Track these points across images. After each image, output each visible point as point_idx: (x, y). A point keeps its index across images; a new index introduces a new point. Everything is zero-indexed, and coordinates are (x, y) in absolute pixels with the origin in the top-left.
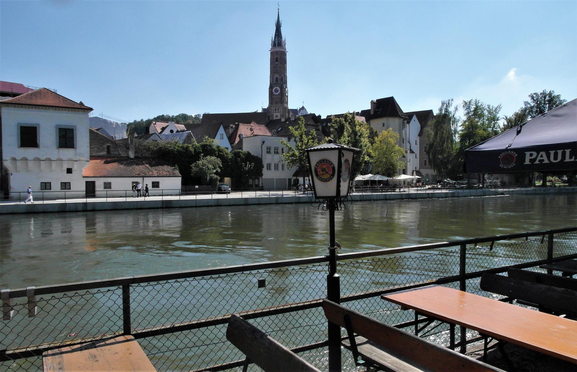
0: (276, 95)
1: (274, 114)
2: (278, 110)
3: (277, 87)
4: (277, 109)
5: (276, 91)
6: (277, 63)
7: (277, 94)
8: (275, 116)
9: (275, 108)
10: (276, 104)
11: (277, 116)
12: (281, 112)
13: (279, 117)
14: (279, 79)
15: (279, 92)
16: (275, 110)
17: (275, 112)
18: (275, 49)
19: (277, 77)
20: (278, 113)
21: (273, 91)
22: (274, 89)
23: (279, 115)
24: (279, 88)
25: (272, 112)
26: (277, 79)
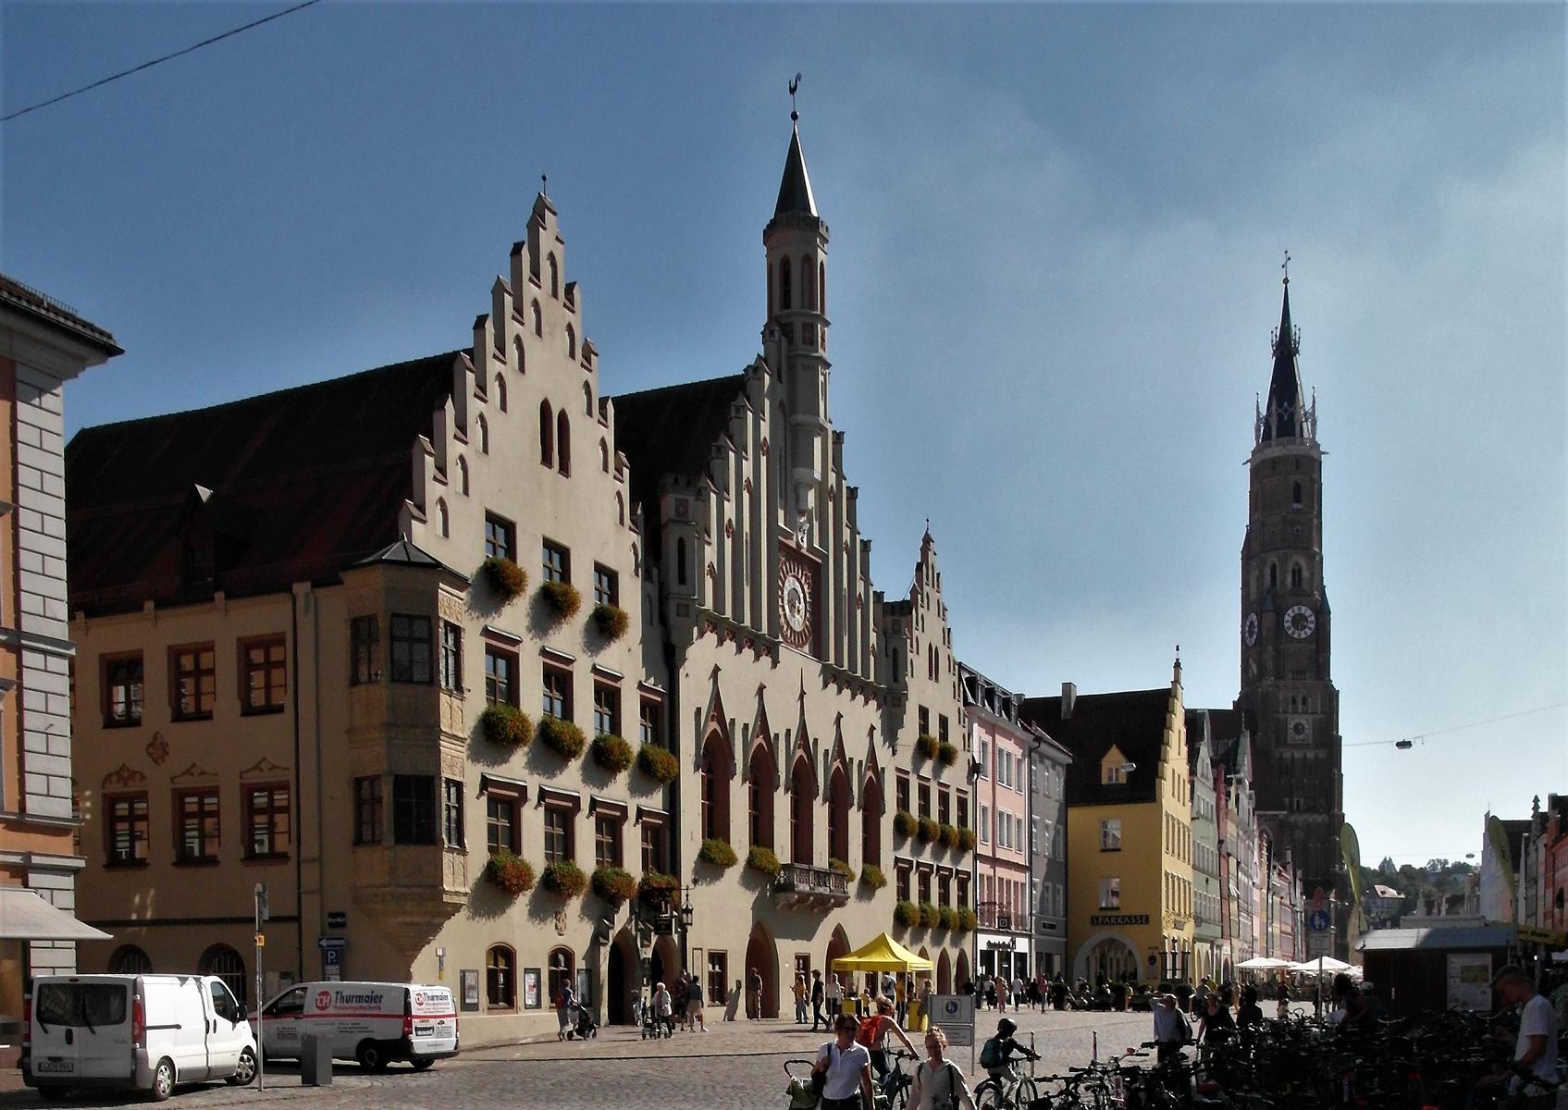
0: (1299, 641)
1: (1289, 717)
2: (1304, 702)
3: (1303, 609)
4: (1300, 700)
5: (1299, 621)
6: (1297, 506)
7: (1303, 636)
8: (1291, 726)
9: (1290, 694)
10: (1297, 679)
11: (1298, 729)
12: (1316, 713)
13: (1307, 731)
14: (1305, 574)
15: (1310, 629)
16: (1291, 702)
17: (1290, 710)
18: (1290, 447)
19: (1297, 564)
20: (1305, 716)
21: (1287, 622)
22: (1292, 615)
23: (1307, 726)
24: (1309, 613)
25: (1281, 711)
26: (1297, 573)
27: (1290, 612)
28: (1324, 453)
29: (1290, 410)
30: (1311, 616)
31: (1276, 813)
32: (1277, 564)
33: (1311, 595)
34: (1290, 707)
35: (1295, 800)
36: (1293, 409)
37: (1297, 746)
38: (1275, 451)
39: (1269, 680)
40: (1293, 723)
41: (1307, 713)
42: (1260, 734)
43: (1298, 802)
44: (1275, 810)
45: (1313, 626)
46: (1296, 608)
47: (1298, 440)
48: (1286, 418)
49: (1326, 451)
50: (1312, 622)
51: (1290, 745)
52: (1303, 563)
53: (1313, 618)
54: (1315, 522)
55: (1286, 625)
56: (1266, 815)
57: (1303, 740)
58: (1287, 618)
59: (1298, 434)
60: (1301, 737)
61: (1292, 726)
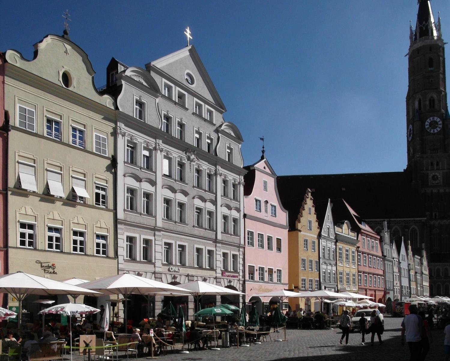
0: (434, 134)
1: (429, 172)
2: (437, 164)
3: (436, 118)
4: (435, 163)
5: (433, 124)
6: (432, 69)
7: (436, 131)
8: (430, 176)
9: (430, 161)
10: (433, 153)
11: (435, 178)
12: (444, 169)
13: (439, 179)
14: (436, 102)
15: (440, 128)
16: (430, 165)
17: (430, 169)
18: (426, 41)
19: (432, 97)
21: (427, 125)
22: (429, 122)
23: (439, 176)
24: (439, 120)
25: (425, 169)
26: (432, 101)
27: (428, 120)
28: (445, 43)
29: (426, 24)
30: (440, 121)
31: (421, 219)
32: (421, 98)
33: (440, 111)
34: (430, 167)
35: (434, 214)
36: (427, 23)
37: (434, 187)
38: (419, 44)
39: (418, 155)
41: (439, 170)
42: (414, 181)
43: (435, 215)
44: (420, 217)
45: (441, 126)
46: (431, 118)
47: (430, 37)
48: (424, 29)
49: (447, 42)
50: (440, 124)
51: (431, 186)
52: (435, 97)
53: (441, 122)
54: (441, 76)
55: (426, 127)
56: (414, 220)
57: (438, 184)
58: (426, 123)
59: (430, 34)
60: (436, 182)
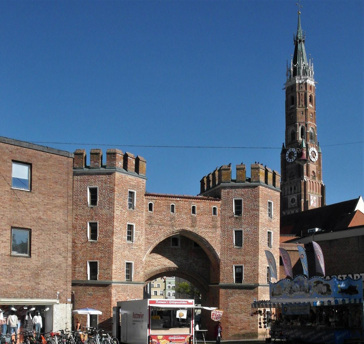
2: (294, 189)
3: (293, 149)
6: (292, 106)
7: (293, 161)
10: (291, 180)
11: (293, 201)
12: (299, 192)
13: (296, 201)
16: (290, 190)
17: (289, 193)
19: (293, 130)
20: (295, 195)
21: (287, 156)
25: (286, 194)
37: (292, 208)
40: (291, 199)
41: (295, 193)
51: (290, 208)
60: (294, 204)
61: (290, 200)
